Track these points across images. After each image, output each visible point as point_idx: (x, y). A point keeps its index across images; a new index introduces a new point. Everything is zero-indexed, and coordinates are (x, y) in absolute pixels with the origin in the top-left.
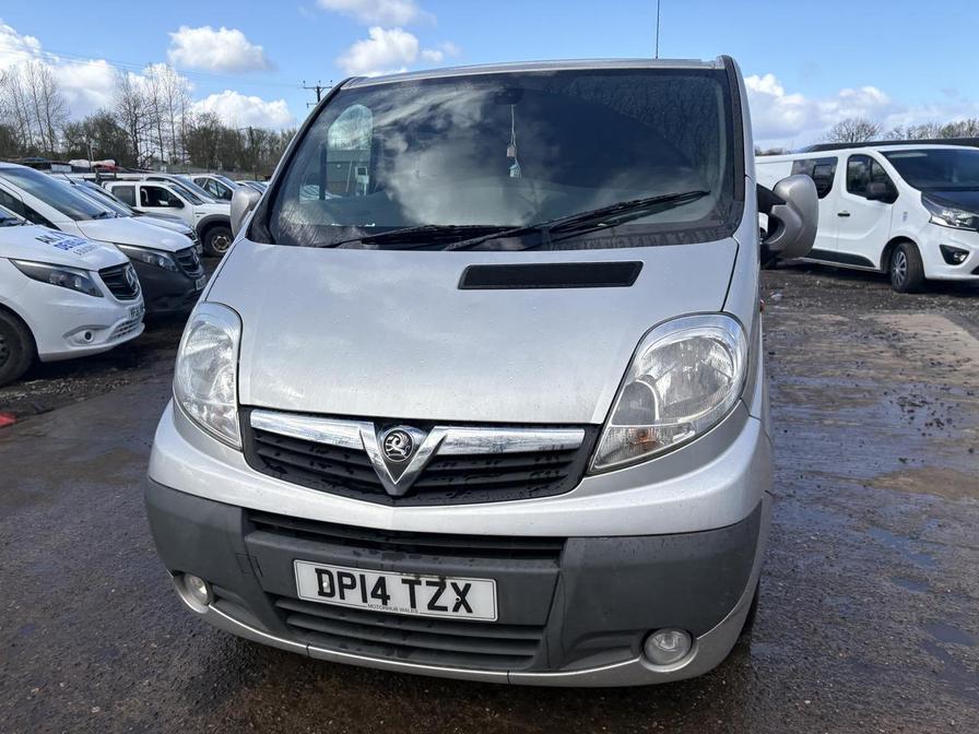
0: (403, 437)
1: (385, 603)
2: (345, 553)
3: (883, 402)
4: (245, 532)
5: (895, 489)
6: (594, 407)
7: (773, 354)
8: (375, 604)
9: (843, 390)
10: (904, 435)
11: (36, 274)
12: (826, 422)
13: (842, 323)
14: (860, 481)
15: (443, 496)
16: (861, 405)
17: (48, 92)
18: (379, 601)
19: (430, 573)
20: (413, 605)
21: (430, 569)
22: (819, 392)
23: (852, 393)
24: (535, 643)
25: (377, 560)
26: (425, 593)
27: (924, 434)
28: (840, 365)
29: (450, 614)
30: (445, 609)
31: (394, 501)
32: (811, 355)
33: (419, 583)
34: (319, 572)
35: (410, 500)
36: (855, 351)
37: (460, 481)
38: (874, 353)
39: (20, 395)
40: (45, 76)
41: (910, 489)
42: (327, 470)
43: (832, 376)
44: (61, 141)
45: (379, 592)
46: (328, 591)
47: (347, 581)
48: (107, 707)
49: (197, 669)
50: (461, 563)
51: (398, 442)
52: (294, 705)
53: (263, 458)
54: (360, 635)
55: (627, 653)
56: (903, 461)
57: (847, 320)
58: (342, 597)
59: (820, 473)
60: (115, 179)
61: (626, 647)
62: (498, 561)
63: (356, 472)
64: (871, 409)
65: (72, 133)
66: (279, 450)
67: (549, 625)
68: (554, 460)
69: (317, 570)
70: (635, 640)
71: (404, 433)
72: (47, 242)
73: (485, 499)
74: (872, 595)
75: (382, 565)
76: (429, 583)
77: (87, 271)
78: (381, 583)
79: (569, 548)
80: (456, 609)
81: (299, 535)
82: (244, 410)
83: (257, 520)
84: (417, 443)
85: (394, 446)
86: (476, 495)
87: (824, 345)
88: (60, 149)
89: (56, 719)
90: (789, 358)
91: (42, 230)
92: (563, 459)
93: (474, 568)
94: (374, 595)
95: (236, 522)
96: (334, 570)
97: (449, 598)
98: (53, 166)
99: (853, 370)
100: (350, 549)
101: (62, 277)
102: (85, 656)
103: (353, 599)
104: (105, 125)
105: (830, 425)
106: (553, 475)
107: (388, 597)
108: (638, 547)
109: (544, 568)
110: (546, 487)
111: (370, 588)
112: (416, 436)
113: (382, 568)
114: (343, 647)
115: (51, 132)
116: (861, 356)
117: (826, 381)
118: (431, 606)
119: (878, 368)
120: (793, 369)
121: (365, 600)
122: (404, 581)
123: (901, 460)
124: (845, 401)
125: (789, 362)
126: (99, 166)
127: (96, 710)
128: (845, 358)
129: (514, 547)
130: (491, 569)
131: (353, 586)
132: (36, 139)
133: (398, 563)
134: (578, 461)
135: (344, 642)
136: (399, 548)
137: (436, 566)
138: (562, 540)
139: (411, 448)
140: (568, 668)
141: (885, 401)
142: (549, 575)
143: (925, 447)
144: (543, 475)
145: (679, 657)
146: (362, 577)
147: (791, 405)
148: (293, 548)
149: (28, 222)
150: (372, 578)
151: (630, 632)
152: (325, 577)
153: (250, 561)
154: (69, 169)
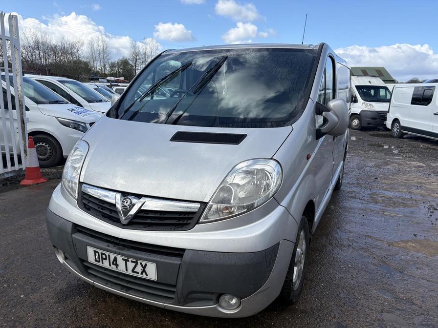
0: (129, 201)
1: (117, 268)
2: (103, 245)
3: (420, 207)
4: (73, 232)
5: (404, 248)
6: (206, 194)
7: (377, 179)
8: (113, 267)
9: (403, 199)
10: (423, 223)
11: (64, 123)
12: (386, 213)
13: (420, 167)
14: (388, 243)
15: (142, 226)
16: (409, 207)
17: (105, 49)
18: (115, 267)
19: (133, 257)
20: (127, 270)
21: (133, 256)
22: (390, 199)
23: (407, 201)
24: (174, 292)
25: (114, 249)
26: (131, 265)
27: (432, 224)
28: (409, 187)
29: (139, 275)
30: (138, 273)
31: (124, 226)
32: (396, 181)
33: (129, 261)
34: (95, 252)
35: (129, 227)
36: (419, 181)
37: (149, 221)
38: (429, 182)
39: (54, 171)
40: (104, 42)
41: (411, 249)
42: (103, 211)
43: (401, 192)
44: (108, 69)
45: (115, 263)
46: (98, 260)
47: (104, 257)
48: (26, 296)
49: (64, 286)
50: (145, 255)
51: (127, 202)
52: (93, 306)
53: (84, 204)
54: (112, 280)
55: (212, 302)
56: (415, 235)
57: (424, 165)
58: (103, 263)
59: (370, 237)
60: (118, 86)
61: (211, 300)
62: (159, 256)
63: (112, 213)
64: (412, 209)
65: (112, 66)
66: (90, 202)
67: (177, 285)
68: (186, 216)
69: (94, 251)
70: (214, 297)
71: (130, 199)
72: (72, 111)
73: (157, 230)
74: (364, 295)
75: (116, 252)
76: (132, 262)
77: (85, 123)
78: (115, 259)
79: (186, 254)
80: (142, 274)
81: (92, 236)
82: (81, 183)
83: (78, 228)
84: (134, 203)
85: (126, 204)
86: (155, 227)
87: (405, 177)
88: (107, 72)
89: (7, 297)
90: (383, 181)
91: (73, 106)
92: (190, 216)
93: (149, 258)
94: (113, 264)
95: (69, 228)
96: (100, 251)
97: (139, 269)
98: (100, 79)
99: (414, 190)
100: (107, 244)
101: (76, 126)
102: (28, 275)
103: (106, 264)
104: (125, 63)
105: (387, 215)
106: (185, 222)
107: (118, 265)
108: (213, 257)
109: (175, 261)
110: (182, 227)
111: (111, 261)
112: (134, 201)
113: (115, 253)
114: (106, 284)
115: (105, 65)
116: (421, 183)
117: (397, 194)
118: (133, 271)
119: (427, 190)
120: (383, 187)
121: (110, 265)
122: (123, 259)
123: (414, 235)
124: (401, 204)
125: (383, 183)
126: (118, 80)
127: (22, 296)
128: (413, 184)
129: (165, 251)
130: (154, 259)
131: (106, 259)
132: (99, 68)
133: (121, 252)
134: (196, 217)
135: (107, 282)
136: (124, 246)
137: (135, 255)
138: (183, 250)
139: (132, 205)
140: (188, 305)
141: (422, 206)
142: (177, 264)
143: (429, 230)
144: (181, 222)
145: (234, 308)
146: (109, 256)
147: (372, 204)
148: (87, 241)
149: (69, 102)
150: (112, 256)
151: (212, 293)
152: (97, 254)
153: (73, 244)
154: (106, 81)
